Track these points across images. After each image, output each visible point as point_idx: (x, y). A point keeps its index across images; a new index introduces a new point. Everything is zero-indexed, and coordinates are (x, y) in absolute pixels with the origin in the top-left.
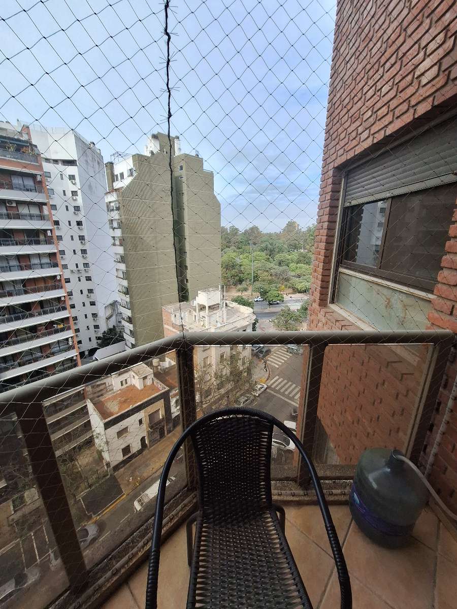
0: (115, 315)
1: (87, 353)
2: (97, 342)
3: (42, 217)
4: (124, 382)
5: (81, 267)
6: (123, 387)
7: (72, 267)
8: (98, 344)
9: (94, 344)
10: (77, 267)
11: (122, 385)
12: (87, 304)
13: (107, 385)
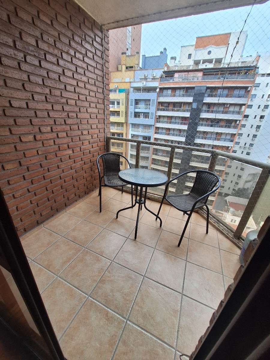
0: (253, 182)
1: (223, 194)
2: (232, 192)
3: (239, 113)
4: (233, 221)
5: (247, 145)
6: (231, 223)
7: (242, 144)
8: (232, 193)
9: (230, 192)
10: (245, 145)
11: (232, 221)
12: (239, 168)
13: (223, 216)
